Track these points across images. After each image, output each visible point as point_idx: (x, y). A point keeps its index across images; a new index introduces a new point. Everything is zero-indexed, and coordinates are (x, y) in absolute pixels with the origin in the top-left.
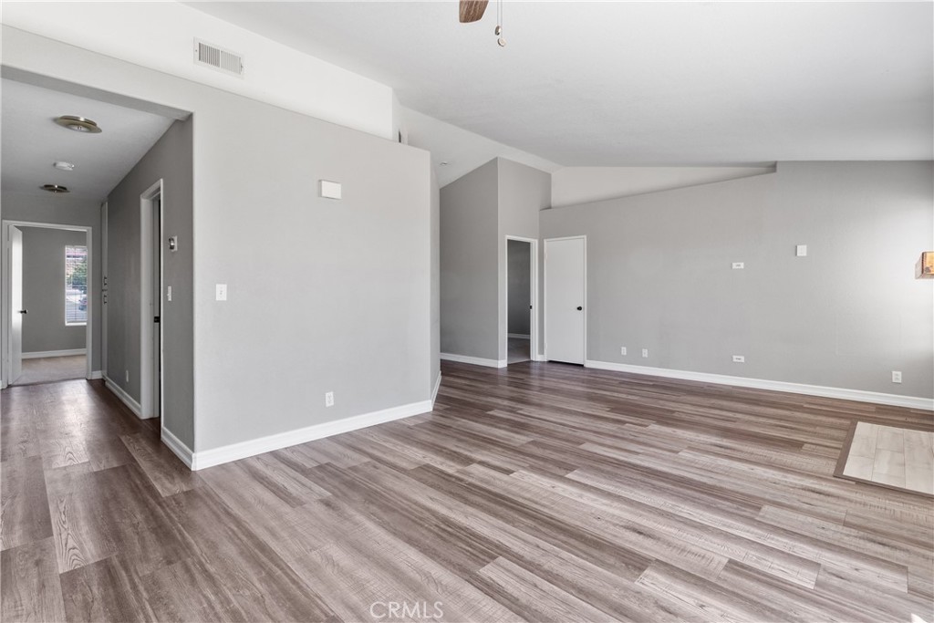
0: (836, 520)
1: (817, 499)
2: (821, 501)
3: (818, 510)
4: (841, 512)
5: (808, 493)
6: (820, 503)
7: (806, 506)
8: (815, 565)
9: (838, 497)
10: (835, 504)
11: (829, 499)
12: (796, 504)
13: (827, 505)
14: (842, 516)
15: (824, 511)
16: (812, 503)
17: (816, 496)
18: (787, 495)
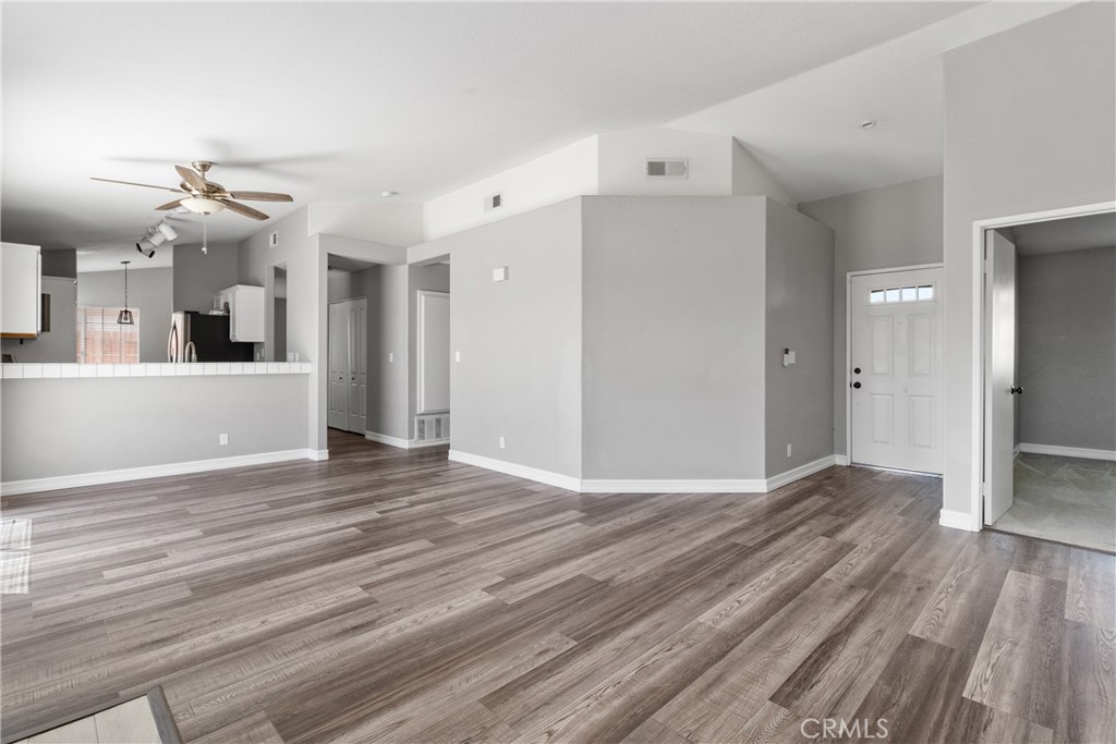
0: (113, 621)
1: (151, 632)
2: (145, 633)
3: (140, 621)
4: (114, 633)
5: (166, 634)
6: (144, 629)
7: (155, 617)
8: (109, 582)
9: (130, 651)
10: (127, 639)
11: (137, 642)
12: (166, 614)
13: (134, 632)
14: (109, 629)
15: (132, 623)
16: (153, 624)
17: (156, 636)
18: (185, 617)
